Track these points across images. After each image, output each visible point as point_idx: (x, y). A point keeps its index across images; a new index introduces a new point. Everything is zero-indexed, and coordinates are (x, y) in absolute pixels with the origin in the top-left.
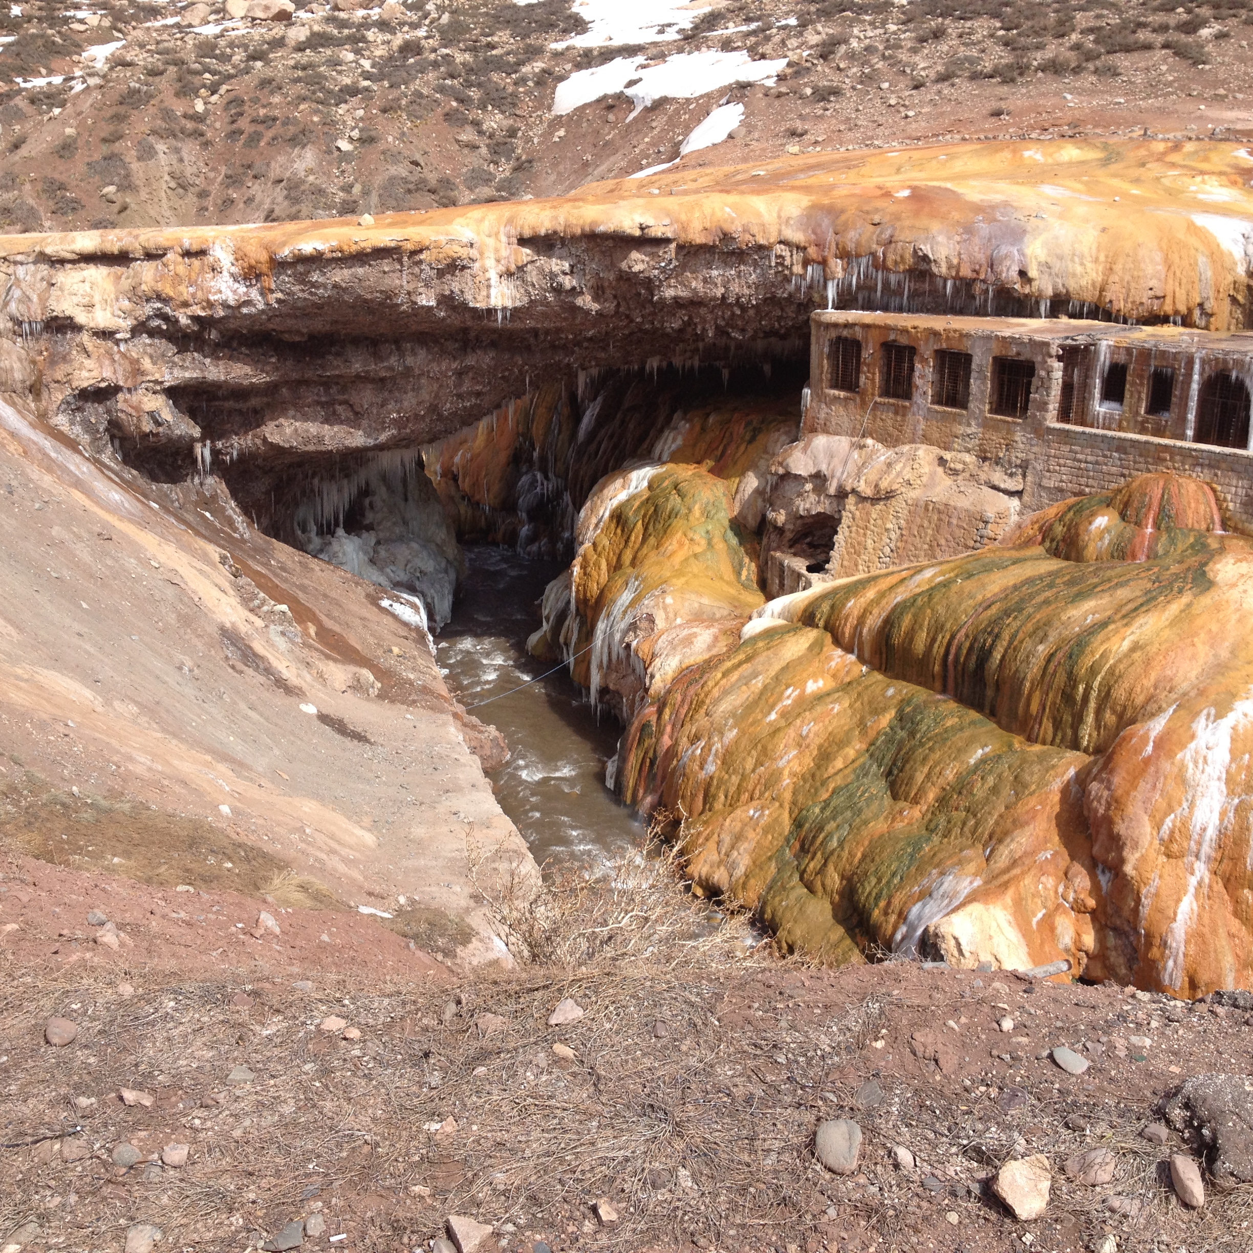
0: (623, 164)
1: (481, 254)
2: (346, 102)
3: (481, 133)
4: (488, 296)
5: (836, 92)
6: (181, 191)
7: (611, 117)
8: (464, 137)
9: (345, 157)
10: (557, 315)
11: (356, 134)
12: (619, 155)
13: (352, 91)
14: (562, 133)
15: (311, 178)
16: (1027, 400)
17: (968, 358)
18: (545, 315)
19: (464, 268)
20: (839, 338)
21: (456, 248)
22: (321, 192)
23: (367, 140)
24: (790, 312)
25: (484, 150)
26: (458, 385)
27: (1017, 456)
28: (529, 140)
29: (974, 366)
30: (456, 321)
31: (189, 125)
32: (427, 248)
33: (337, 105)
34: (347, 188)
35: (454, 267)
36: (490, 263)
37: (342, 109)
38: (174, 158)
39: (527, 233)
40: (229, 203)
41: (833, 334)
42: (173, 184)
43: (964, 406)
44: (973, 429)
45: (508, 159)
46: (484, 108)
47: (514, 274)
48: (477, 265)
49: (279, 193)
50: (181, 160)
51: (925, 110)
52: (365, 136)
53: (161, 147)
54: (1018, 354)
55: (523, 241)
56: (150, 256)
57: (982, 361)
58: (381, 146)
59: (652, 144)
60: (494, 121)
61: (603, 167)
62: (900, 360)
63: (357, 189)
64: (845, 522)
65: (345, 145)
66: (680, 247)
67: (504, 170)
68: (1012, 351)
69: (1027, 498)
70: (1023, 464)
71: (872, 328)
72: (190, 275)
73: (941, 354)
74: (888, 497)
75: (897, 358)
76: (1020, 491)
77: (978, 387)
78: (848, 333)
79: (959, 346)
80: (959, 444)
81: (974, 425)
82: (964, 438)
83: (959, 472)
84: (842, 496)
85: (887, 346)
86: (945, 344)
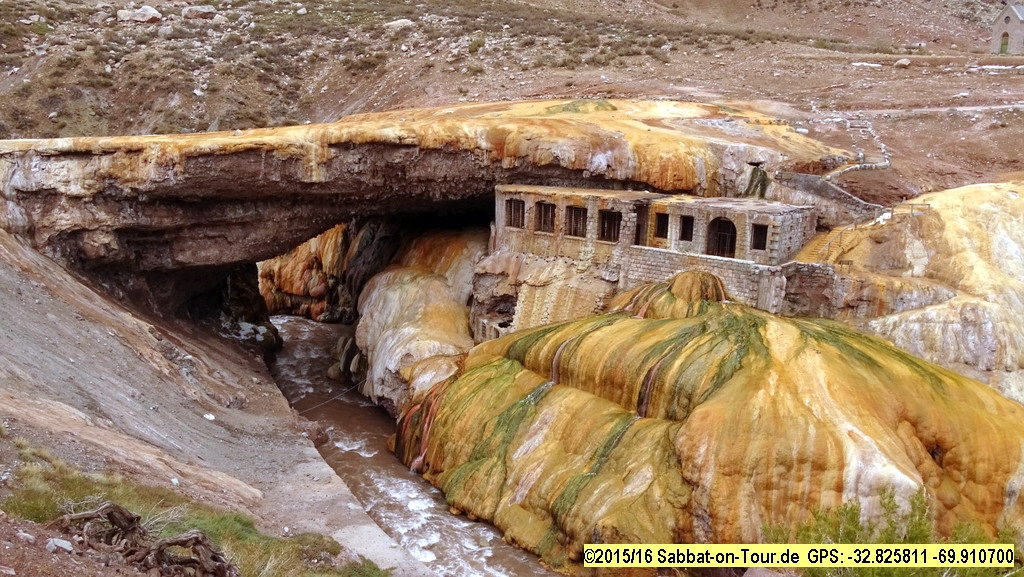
0: (363, 105)
1: (308, 152)
2: (198, 69)
3: (279, 88)
4: (311, 176)
5: (480, 71)
6: (97, 116)
7: (354, 80)
8: (269, 89)
9: (200, 99)
10: (350, 186)
11: (205, 86)
12: (360, 101)
13: (202, 63)
14: (325, 88)
15: (180, 111)
16: (618, 233)
17: (585, 210)
18: (343, 186)
19: (297, 159)
20: (511, 199)
21: (293, 149)
22: (185, 118)
23: (213, 90)
24: (482, 186)
25: (281, 97)
26: (289, 226)
27: (614, 262)
28: (306, 92)
29: (589, 215)
30: (291, 189)
31: (102, 79)
32: (277, 149)
33: (193, 70)
34: (201, 117)
35: (294, 159)
36: (312, 157)
37: (197, 72)
38: (93, 98)
39: (333, 141)
40: (130, 124)
41: (508, 198)
42: (93, 113)
43: (584, 236)
44: (589, 249)
45: (295, 101)
46: (280, 74)
47: (327, 164)
48: (305, 158)
49: (160, 118)
50: (98, 99)
51: (530, 82)
52: (211, 87)
53: (86, 92)
54: (613, 208)
55: (331, 145)
56: (105, 153)
57: (593, 212)
58: (221, 94)
59: (379, 95)
60: (286, 81)
61: (352, 107)
62: (546, 211)
63: (207, 118)
64: (522, 297)
65: (198, 92)
66: (421, 150)
67: (294, 108)
68: (609, 207)
69: (621, 285)
70: (618, 267)
71: (531, 194)
72: (131, 164)
73: (570, 208)
74: (545, 285)
75: (545, 210)
76: (617, 281)
77: (592, 226)
78: (517, 197)
79: (580, 204)
80: (582, 256)
81: (590, 246)
82: (585, 253)
83: (583, 271)
84: (518, 285)
85: (539, 204)
86: (572, 203)
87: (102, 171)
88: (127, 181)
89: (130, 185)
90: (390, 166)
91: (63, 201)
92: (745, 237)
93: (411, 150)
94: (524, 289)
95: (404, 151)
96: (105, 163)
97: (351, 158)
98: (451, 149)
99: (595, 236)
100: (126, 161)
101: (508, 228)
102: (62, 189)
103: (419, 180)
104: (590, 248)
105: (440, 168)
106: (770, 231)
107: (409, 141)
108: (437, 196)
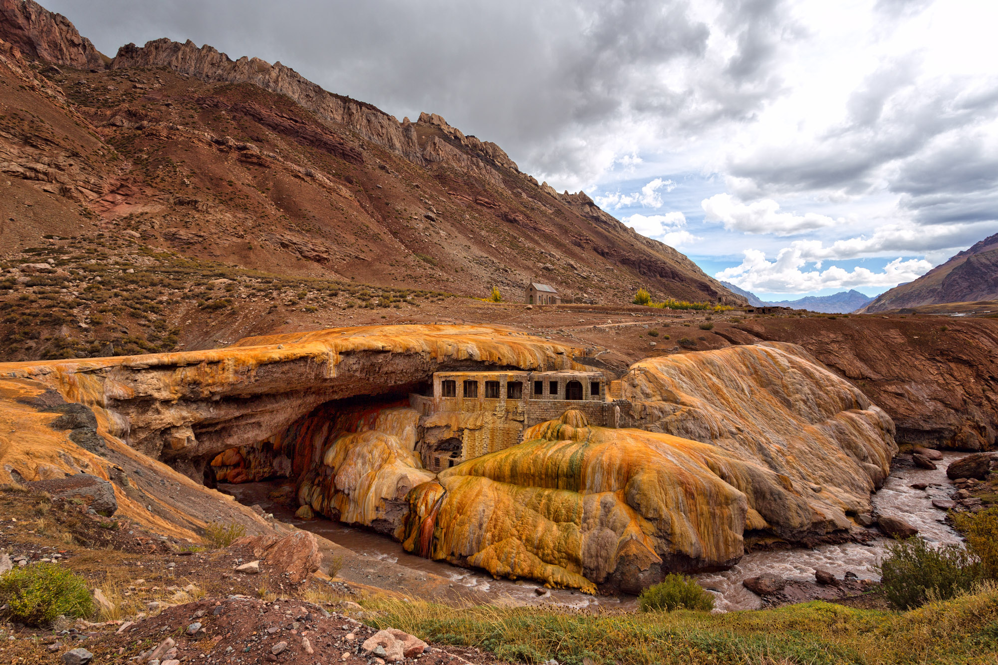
1: (330, 358)
2: (76, 308)
3: (149, 321)
4: (328, 374)
7: (212, 316)
8: (142, 322)
10: (348, 379)
11: (88, 321)
13: (76, 303)
15: (70, 338)
16: (521, 393)
17: (497, 384)
19: (325, 363)
20: (445, 380)
21: (324, 356)
23: (95, 323)
27: (520, 410)
28: (173, 324)
29: (501, 385)
30: (318, 383)
32: (316, 357)
33: (72, 309)
34: (91, 342)
36: (331, 361)
39: (343, 350)
41: (441, 379)
43: (498, 397)
47: (338, 365)
48: (328, 362)
54: (517, 380)
55: (342, 353)
57: (503, 383)
58: (104, 325)
62: (470, 385)
64: (465, 438)
68: (514, 380)
69: (526, 422)
70: (523, 413)
71: (460, 377)
72: (211, 372)
73: (487, 383)
74: (481, 428)
75: (470, 387)
76: (523, 421)
77: (503, 391)
78: (451, 379)
79: (495, 379)
80: (498, 409)
81: (502, 402)
82: (500, 407)
83: (501, 417)
84: (461, 430)
85: (465, 382)
86: (488, 379)
87: (189, 379)
88: (209, 385)
89: (209, 388)
90: (373, 365)
91: (157, 405)
92: (587, 389)
93: (387, 355)
94: (466, 432)
95: (383, 355)
96: (190, 374)
97: (352, 360)
98: (408, 354)
99: (506, 397)
100: (208, 370)
101: (444, 398)
102: (156, 395)
103: (386, 373)
104: (503, 403)
105: (401, 364)
106: (601, 385)
107: (388, 348)
108: (393, 382)
